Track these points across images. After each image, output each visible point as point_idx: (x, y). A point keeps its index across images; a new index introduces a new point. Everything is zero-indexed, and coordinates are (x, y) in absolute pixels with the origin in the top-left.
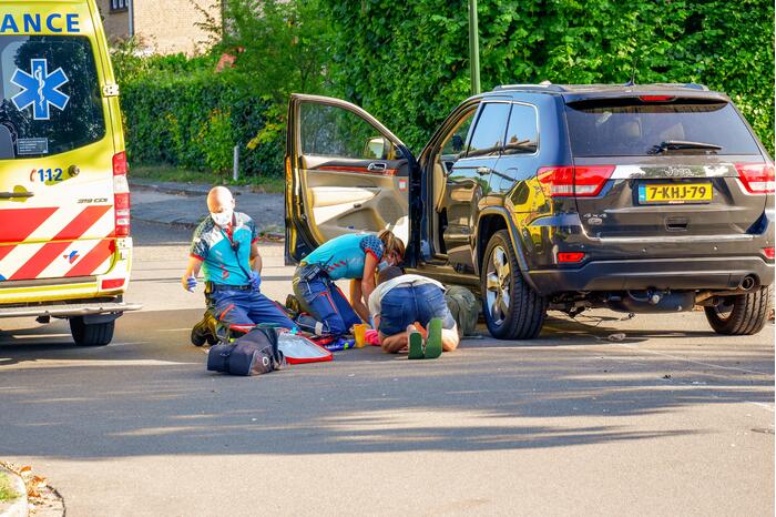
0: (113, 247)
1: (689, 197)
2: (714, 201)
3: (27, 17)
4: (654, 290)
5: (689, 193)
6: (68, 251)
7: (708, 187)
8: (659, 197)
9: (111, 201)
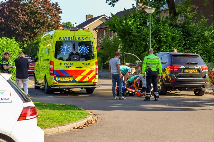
0: (95, 77)
1: (193, 72)
2: (197, 73)
3: (82, 38)
4: (186, 87)
5: (193, 71)
6: (88, 77)
7: (196, 70)
8: (188, 72)
9: (95, 69)
